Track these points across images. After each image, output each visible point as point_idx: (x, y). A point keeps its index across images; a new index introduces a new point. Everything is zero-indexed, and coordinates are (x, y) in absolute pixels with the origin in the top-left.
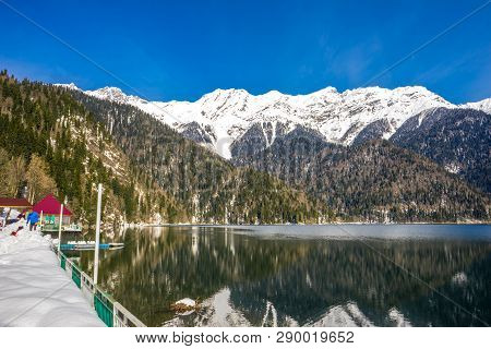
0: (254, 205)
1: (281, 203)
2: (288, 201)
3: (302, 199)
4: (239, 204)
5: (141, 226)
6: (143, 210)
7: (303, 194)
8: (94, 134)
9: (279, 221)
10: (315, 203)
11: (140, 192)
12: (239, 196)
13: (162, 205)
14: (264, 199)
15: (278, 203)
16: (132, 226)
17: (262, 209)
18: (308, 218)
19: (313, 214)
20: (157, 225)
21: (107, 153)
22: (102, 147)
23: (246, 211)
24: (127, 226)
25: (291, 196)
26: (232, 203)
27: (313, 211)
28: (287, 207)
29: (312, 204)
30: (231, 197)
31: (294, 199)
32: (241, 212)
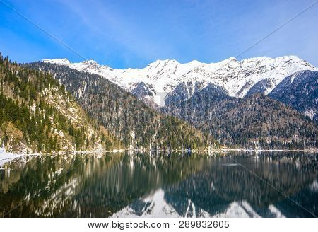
0: (166, 139)
1: (183, 137)
3: (199, 134)
4: (159, 138)
5: (86, 152)
6: (88, 144)
7: (200, 131)
8: (64, 98)
9: (181, 149)
10: (207, 137)
11: (90, 132)
12: (159, 132)
13: (103, 140)
14: (173, 135)
15: (181, 137)
16: (79, 152)
17: (171, 140)
18: (201, 146)
19: (205, 144)
20: (99, 151)
21: (71, 110)
22: (68, 106)
24: (76, 152)
25: (190, 132)
26: (154, 136)
27: (205, 142)
28: (187, 140)
29: (205, 137)
30: (154, 133)
31: (192, 134)
32: (159, 142)
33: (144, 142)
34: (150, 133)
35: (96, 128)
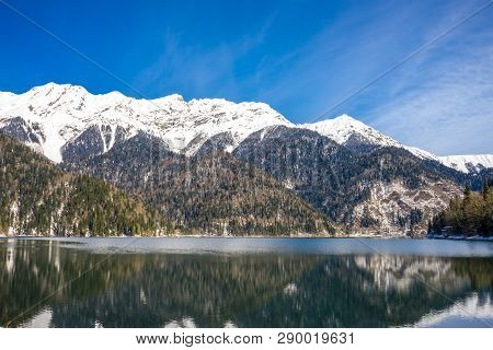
0: (83, 216)
1: (116, 213)
2: (124, 212)
3: (140, 210)
4: (68, 214)
7: (141, 204)
9: (113, 233)
10: (153, 214)
12: (69, 205)
14: (97, 209)
15: (113, 213)
17: (95, 220)
18: (146, 229)
19: (150, 226)
23: (76, 222)
25: (128, 206)
26: (59, 212)
28: (123, 219)
29: (150, 215)
30: (59, 206)
31: (131, 210)
32: (70, 222)
33: (40, 221)
34: (50, 205)
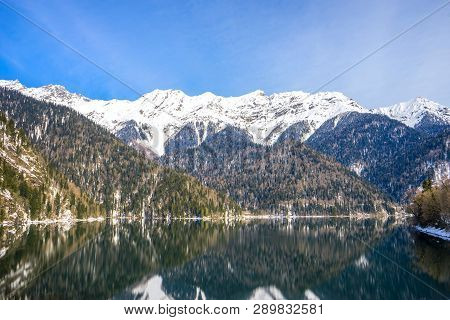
0: (166, 202)
1: (190, 199)
3: (212, 195)
4: (155, 200)
5: (47, 222)
6: (49, 209)
8: (12, 140)
9: (188, 215)
10: (223, 199)
11: (54, 191)
12: (156, 192)
13: (72, 203)
14: (176, 196)
15: (187, 199)
16: (36, 222)
17: (173, 204)
18: (215, 211)
19: (221, 209)
20: (66, 220)
21: (23, 158)
22: (19, 152)
23: (160, 206)
24: (30, 222)
25: (200, 193)
26: (149, 198)
27: (221, 206)
28: (195, 203)
29: (220, 199)
30: (149, 193)
31: (203, 196)
32: (156, 206)
33: (134, 207)
34: (143, 193)
35: (63, 186)
